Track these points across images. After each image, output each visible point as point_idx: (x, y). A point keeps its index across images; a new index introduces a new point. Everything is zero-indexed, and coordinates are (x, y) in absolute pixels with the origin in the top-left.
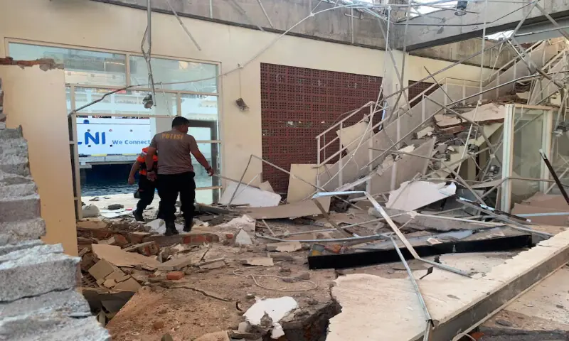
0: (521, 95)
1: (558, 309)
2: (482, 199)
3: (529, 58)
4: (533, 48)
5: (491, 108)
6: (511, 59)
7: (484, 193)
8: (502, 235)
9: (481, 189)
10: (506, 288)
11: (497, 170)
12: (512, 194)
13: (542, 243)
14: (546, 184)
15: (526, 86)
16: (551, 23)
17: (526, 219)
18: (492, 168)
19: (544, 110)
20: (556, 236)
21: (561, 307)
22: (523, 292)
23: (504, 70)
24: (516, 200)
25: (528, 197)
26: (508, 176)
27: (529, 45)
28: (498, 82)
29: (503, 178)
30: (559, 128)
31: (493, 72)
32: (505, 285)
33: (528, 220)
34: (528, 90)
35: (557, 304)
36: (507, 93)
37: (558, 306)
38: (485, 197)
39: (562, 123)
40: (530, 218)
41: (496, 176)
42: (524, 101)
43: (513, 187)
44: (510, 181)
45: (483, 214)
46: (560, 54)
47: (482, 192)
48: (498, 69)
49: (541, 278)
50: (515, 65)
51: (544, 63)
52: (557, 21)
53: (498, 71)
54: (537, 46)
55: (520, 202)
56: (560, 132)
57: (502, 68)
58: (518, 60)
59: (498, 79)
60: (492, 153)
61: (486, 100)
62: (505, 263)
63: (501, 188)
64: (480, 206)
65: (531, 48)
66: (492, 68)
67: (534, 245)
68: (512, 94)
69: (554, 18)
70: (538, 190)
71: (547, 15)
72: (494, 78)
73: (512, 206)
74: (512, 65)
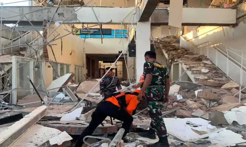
0: (22, 53)
1: (30, 143)
2: (3, 99)
3: (26, 37)
4: (27, 34)
5: (8, 57)
6: (17, 37)
7: (4, 96)
8: (9, 115)
9: (3, 94)
10: (6, 141)
11: (11, 85)
12: (17, 95)
13: (26, 116)
14: (32, 90)
15: (24, 49)
16: (31, 25)
17: (23, 106)
18: (8, 84)
19: (30, 59)
20: (32, 112)
21: (32, 142)
22: (15, 140)
23: (14, 41)
24: (19, 98)
25: (25, 96)
26: (15, 88)
27: (25, 32)
28: (12, 45)
29: (13, 89)
30: (36, 67)
31: (9, 41)
32: (6, 139)
33: (24, 106)
34: (25, 51)
35: (30, 141)
36: (16, 51)
37: (31, 142)
38: (4, 98)
39: (37, 65)
40: (24, 105)
41: (10, 88)
42: (23, 55)
43: (18, 92)
44: (16, 90)
45: (3, 106)
46: (38, 37)
47: (3, 96)
48: (11, 40)
49: (24, 131)
50: (19, 39)
51: (31, 40)
52: (33, 25)
53: (11, 41)
54: (29, 33)
55: (21, 99)
56: (36, 69)
57: (14, 40)
58: (21, 37)
59: (12, 44)
60: (8, 78)
61: (6, 53)
62: (8, 129)
63: (12, 93)
64: (1, 103)
65: (26, 33)
66: (9, 39)
67: (23, 118)
68: (19, 51)
69: (32, 23)
70: (29, 93)
71: (29, 21)
72: (10, 43)
73: (17, 101)
74: (18, 39)
